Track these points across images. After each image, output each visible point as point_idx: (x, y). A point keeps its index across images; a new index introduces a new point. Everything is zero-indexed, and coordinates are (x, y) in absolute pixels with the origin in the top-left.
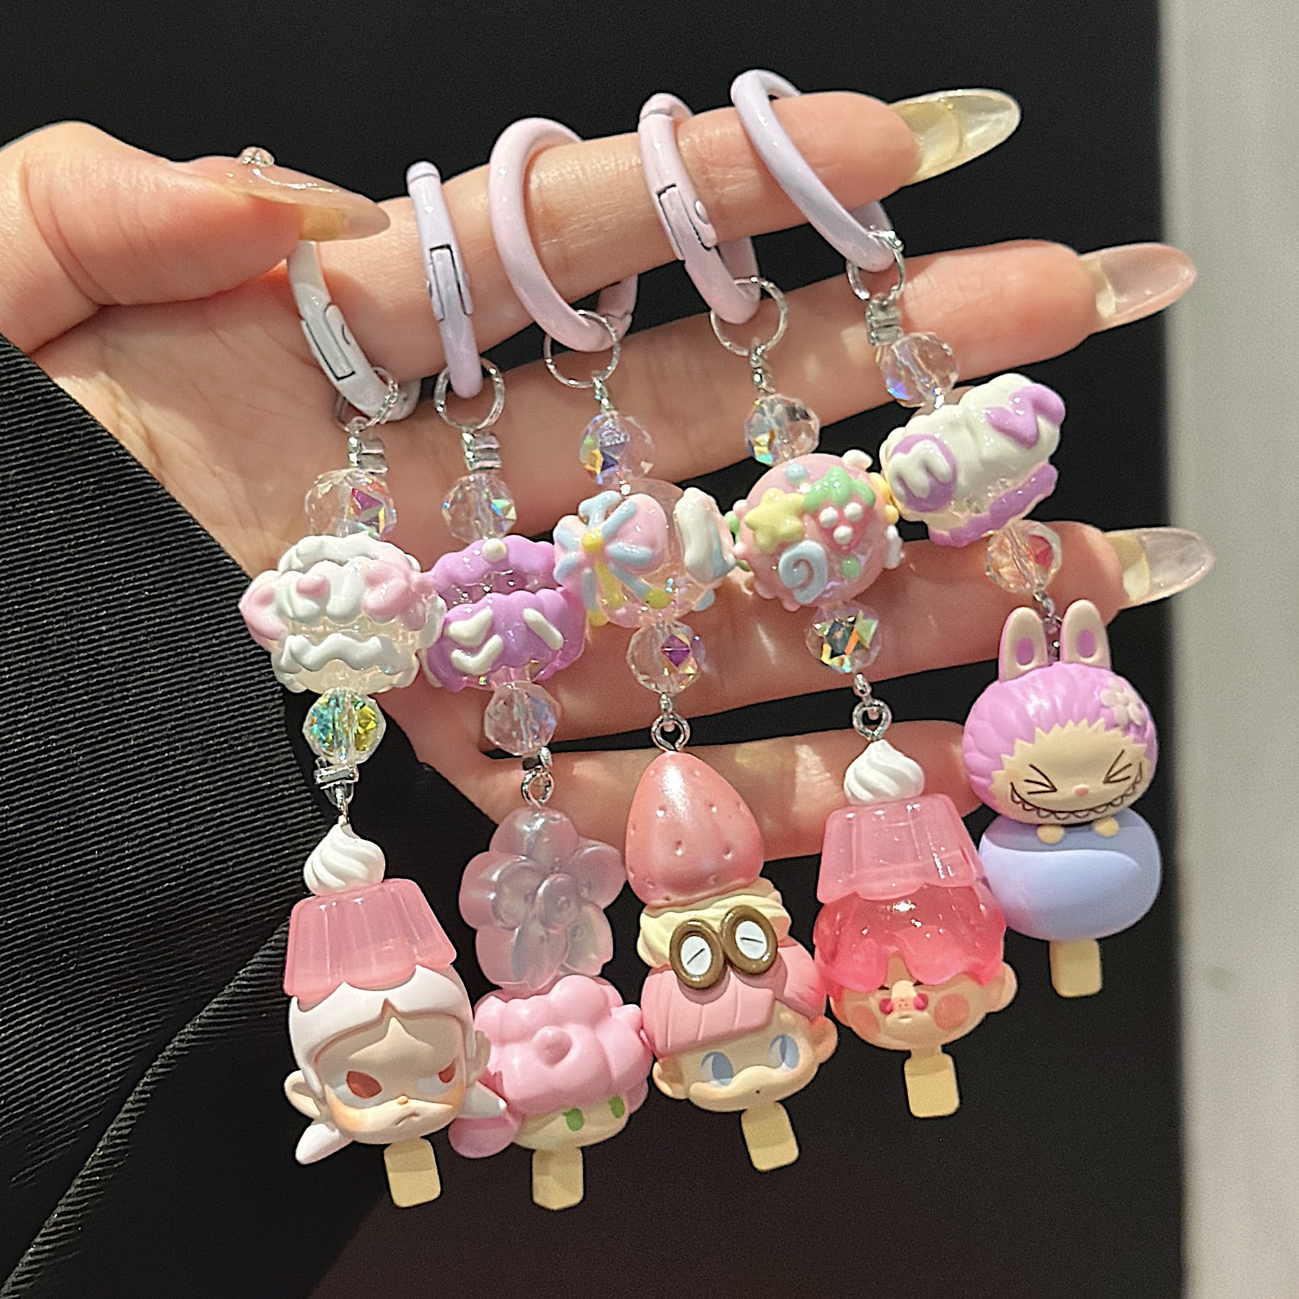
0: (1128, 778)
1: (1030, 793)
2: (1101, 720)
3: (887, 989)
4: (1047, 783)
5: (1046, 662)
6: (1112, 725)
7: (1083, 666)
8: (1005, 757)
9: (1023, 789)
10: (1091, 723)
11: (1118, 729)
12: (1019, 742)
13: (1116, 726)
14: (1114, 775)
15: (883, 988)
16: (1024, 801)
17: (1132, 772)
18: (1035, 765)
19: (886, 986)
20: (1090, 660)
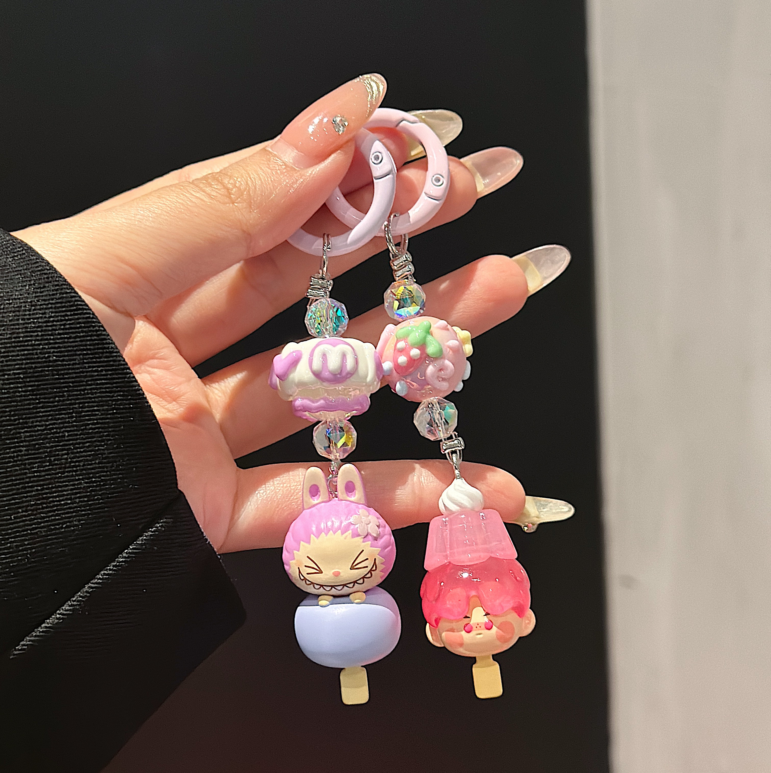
0: (367, 567)
1: (308, 574)
2: (350, 531)
3: (469, 617)
4: (318, 569)
5: (327, 499)
6: (356, 535)
7: (348, 502)
8: (295, 552)
9: (305, 571)
10: (342, 533)
11: (360, 537)
12: (302, 543)
13: (359, 535)
14: (355, 565)
15: (466, 617)
16: (305, 579)
17: (369, 563)
18: (309, 556)
19: (468, 616)
20: (352, 499)
